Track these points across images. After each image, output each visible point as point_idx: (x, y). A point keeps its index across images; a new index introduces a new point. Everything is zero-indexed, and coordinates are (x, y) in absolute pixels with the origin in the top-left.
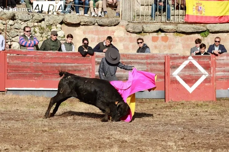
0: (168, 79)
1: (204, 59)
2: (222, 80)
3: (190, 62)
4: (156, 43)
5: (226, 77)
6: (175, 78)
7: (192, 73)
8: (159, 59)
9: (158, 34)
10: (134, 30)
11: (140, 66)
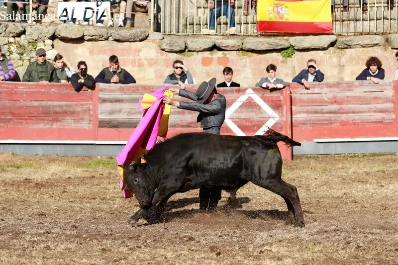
2: (305, 126)
3: (249, 97)
4: (208, 68)
5: (311, 122)
9: (211, 54)
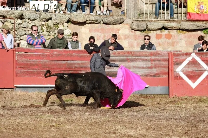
0: (172, 75)
1: (207, 56)
3: (193, 58)
4: (160, 40)
6: (178, 74)
7: (195, 69)
8: (163, 56)
9: (161, 32)
10: (138, 28)
11: (145, 63)
